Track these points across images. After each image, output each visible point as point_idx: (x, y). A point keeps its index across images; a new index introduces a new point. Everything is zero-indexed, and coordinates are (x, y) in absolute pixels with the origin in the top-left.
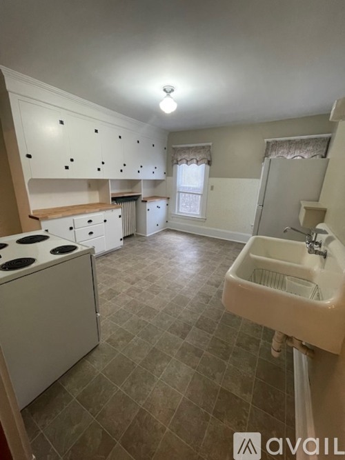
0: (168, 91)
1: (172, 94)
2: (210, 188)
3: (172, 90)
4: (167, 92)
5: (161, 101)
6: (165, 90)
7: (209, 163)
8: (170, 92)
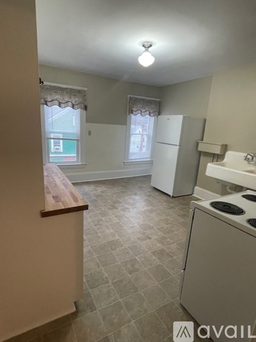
0: (147, 46)
1: (150, 49)
2: (88, 134)
3: (151, 46)
4: (145, 47)
5: (140, 55)
6: (144, 46)
7: (86, 108)
8: (149, 47)
